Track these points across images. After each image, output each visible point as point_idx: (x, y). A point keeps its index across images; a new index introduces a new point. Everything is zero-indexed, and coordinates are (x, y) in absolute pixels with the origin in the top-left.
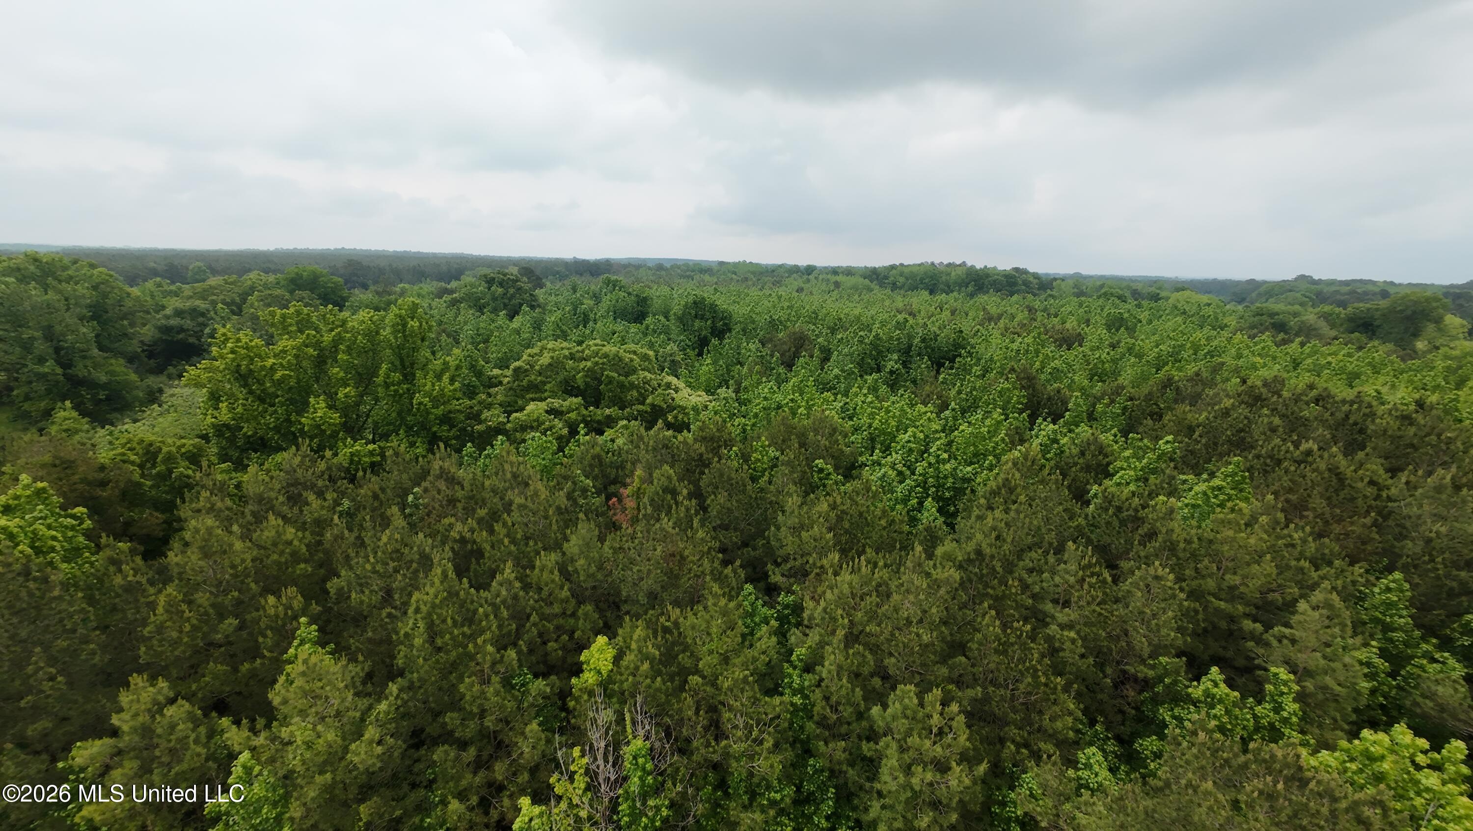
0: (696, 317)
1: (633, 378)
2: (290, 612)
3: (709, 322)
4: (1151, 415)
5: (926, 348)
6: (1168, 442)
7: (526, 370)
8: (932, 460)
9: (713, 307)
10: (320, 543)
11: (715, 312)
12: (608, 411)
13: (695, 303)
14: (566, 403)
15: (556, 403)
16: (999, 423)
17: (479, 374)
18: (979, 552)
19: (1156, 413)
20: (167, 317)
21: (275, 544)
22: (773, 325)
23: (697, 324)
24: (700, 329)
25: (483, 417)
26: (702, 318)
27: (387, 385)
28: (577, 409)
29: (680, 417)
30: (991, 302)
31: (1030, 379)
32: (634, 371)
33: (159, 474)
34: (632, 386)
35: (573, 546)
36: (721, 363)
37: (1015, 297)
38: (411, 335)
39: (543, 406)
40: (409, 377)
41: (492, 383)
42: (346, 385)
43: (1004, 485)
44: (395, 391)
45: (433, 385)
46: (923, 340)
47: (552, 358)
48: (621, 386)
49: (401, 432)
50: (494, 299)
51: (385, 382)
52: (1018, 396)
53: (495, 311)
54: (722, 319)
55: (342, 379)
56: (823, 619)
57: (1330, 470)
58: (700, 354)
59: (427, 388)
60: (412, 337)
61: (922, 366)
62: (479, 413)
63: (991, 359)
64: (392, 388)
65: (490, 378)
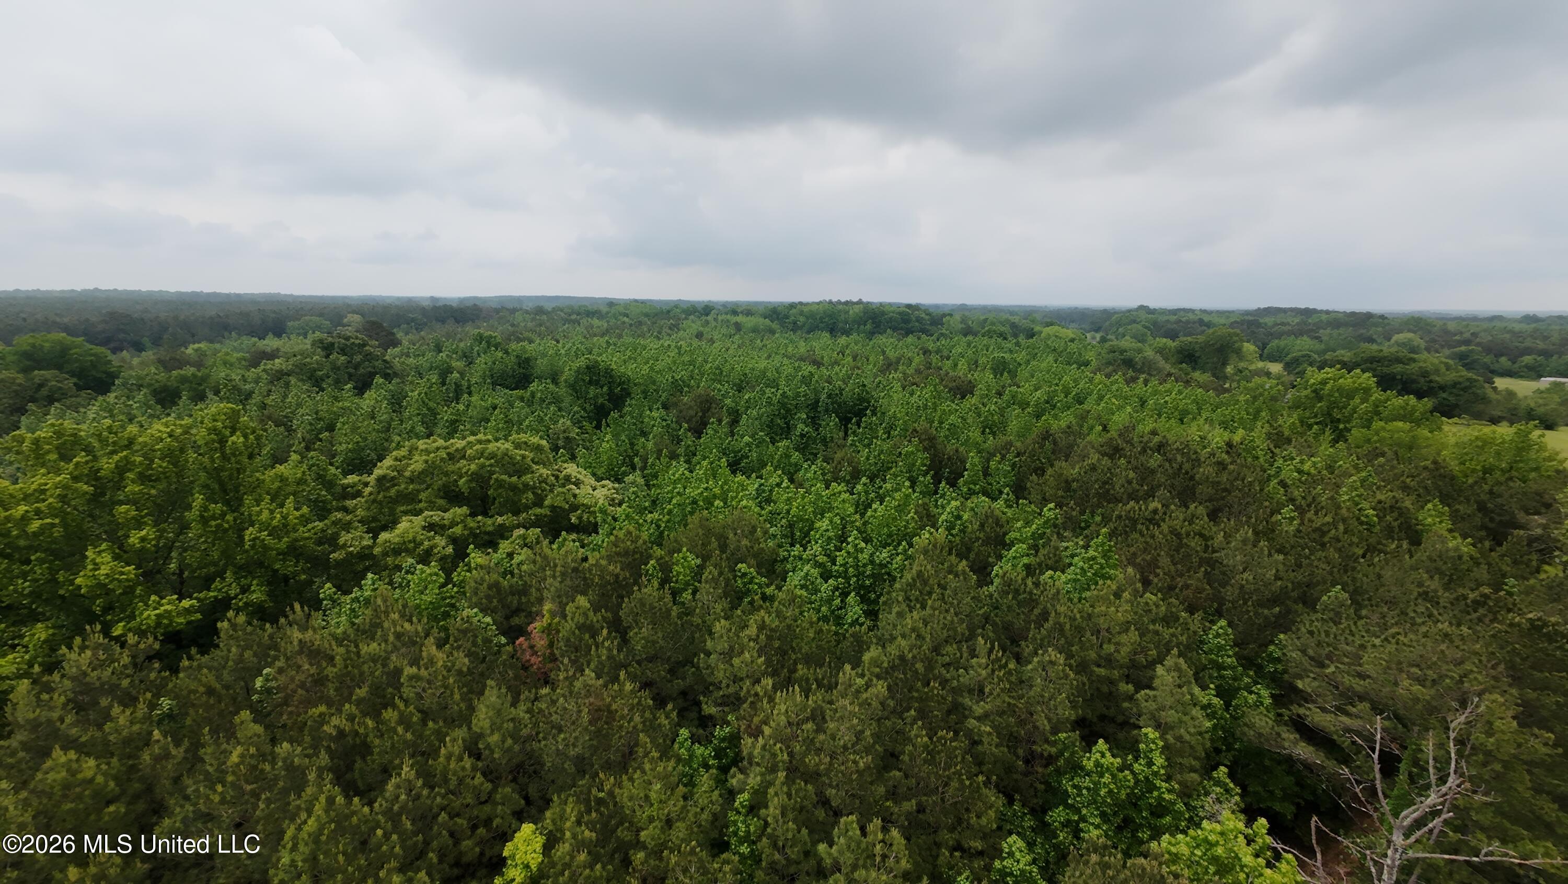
0: (590, 382)
1: (527, 478)
3: (605, 389)
4: (1035, 471)
5: (832, 403)
6: (1051, 509)
7: (393, 478)
8: (850, 548)
9: (608, 372)
11: (611, 377)
12: (500, 520)
13: (588, 367)
14: (447, 515)
15: (435, 516)
16: (907, 496)
17: (329, 485)
19: (1038, 468)
22: (677, 387)
23: (592, 391)
24: (596, 397)
25: (341, 541)
26: (597, 383)
27: (204, 520)
28: (462, 521)
29: (585, 516)
30: (887, 342)
31: (932, 439)
32: (528, 470)
34: (527, 487)
35: (482, 718)
36: (623, 438)
38: (234, 455)
39: (419, 521)
40: (234, 506)
41: (348, 494)
42: (139, 526)
43: (918, 576)
44: (217, 526)
45: (272, 513)
46: (829, 396)
47: (426, 462)
48: (513, 488)
49: (228, 574)
50: (335, 368)
51: (202, 516)
52: (922, 459)
53: (338, 384)
54: (619, 385)
55: (134, 518)
56: (763, 757)
57: (1171, 532)
58: (598, 427)
59: (263, 518)
61: (831, 423)
62: (335, 537)
63: (894, 416)
64: (213, 523)
65: (345, 487)
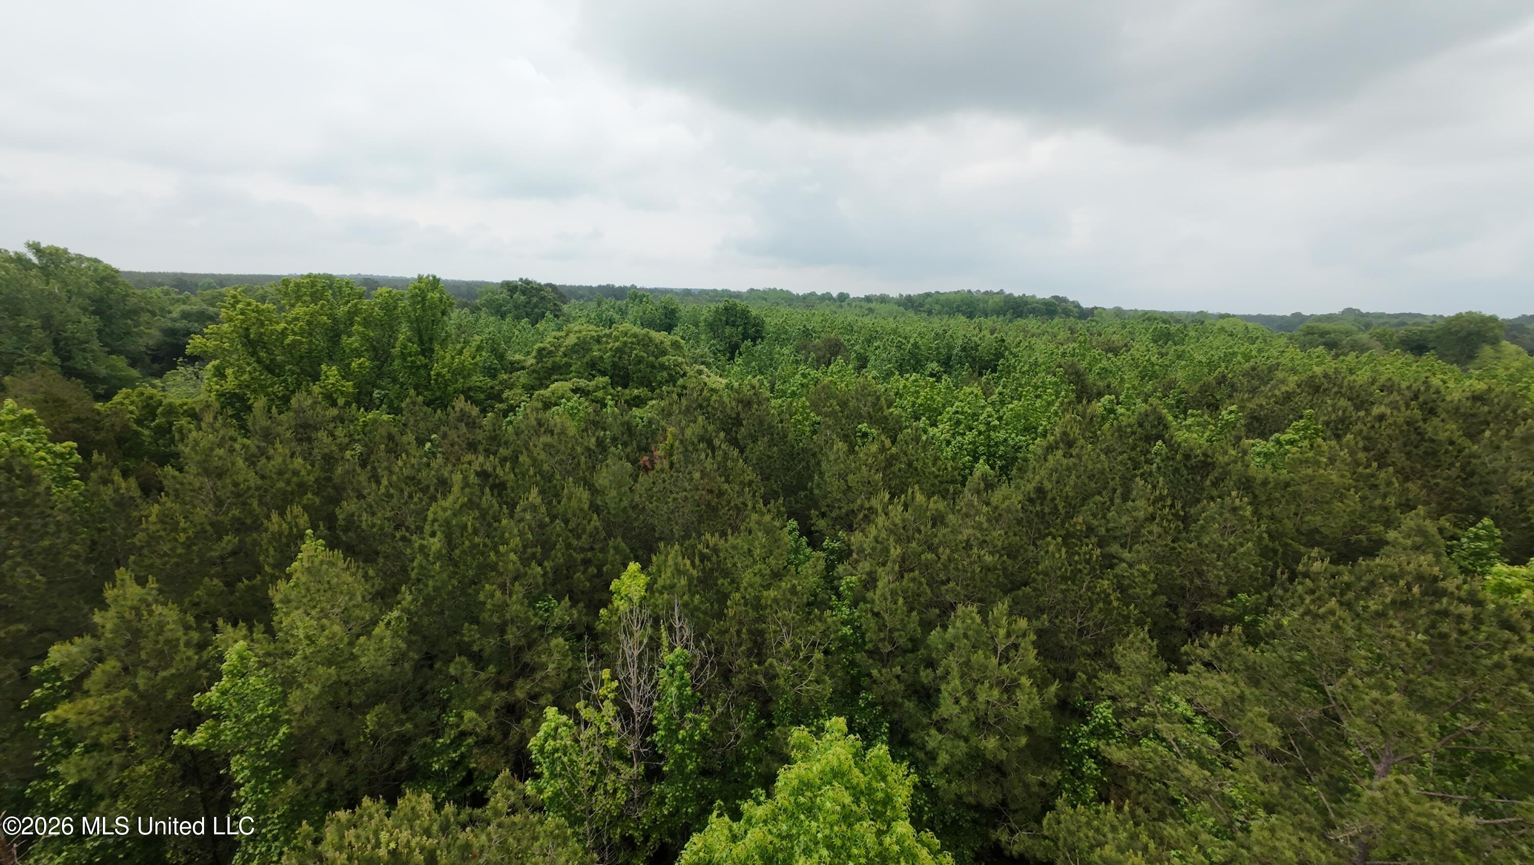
0: (727, 323)
1: (664, 359)
2: (295, 530)
3: (740, 328)
4: (1208, 406)
5: (966, 354)
6: (1231, 412)
7: (551, 352)
8: (982, 428)
9: (745, 313)
10: (329, 479)
11: (747, 318)
12: (636, 392)
13: (726, 309)
14: (593, 383)
15: (582, 383)
16: (1050, 402)
17: (501, 357)
18: (1040, 490)
19: (1212, 405)
20: (174, 320)
21: (280, 473)
22: (808, 334)
23: (728, 330)
24: (731, 336)
25: (504, 396)
26: (734, 324)
27: (403, 356)
28: (604, 388)
30: (1032, 324)
31: (1077, 374)
32: (664, 353)
33: (158, 427)
34: (663, 367)
35: (602, 479)
36: (753, 364)
37: (1056, 320)
39: (568, 385)
40: (427, 352)
41: (514, 367)
42: (360, 357)
43: (1062, 439)
44: (412, 362)
45: (453, 358)
47: (578, 338)
48: (651, 366)
50: (517, 307)
51: (402, 353)
52: (1066, 391)
53: (518, 318)
54: (754, 326)
55: (356, 349)
56: (873, 549)
58: (732, 358)
59: (446, 361)
60: (431, 308)
62: (501, 393)
64: (409, 359)
65: (512, 363)
